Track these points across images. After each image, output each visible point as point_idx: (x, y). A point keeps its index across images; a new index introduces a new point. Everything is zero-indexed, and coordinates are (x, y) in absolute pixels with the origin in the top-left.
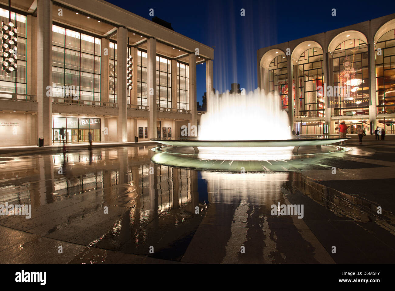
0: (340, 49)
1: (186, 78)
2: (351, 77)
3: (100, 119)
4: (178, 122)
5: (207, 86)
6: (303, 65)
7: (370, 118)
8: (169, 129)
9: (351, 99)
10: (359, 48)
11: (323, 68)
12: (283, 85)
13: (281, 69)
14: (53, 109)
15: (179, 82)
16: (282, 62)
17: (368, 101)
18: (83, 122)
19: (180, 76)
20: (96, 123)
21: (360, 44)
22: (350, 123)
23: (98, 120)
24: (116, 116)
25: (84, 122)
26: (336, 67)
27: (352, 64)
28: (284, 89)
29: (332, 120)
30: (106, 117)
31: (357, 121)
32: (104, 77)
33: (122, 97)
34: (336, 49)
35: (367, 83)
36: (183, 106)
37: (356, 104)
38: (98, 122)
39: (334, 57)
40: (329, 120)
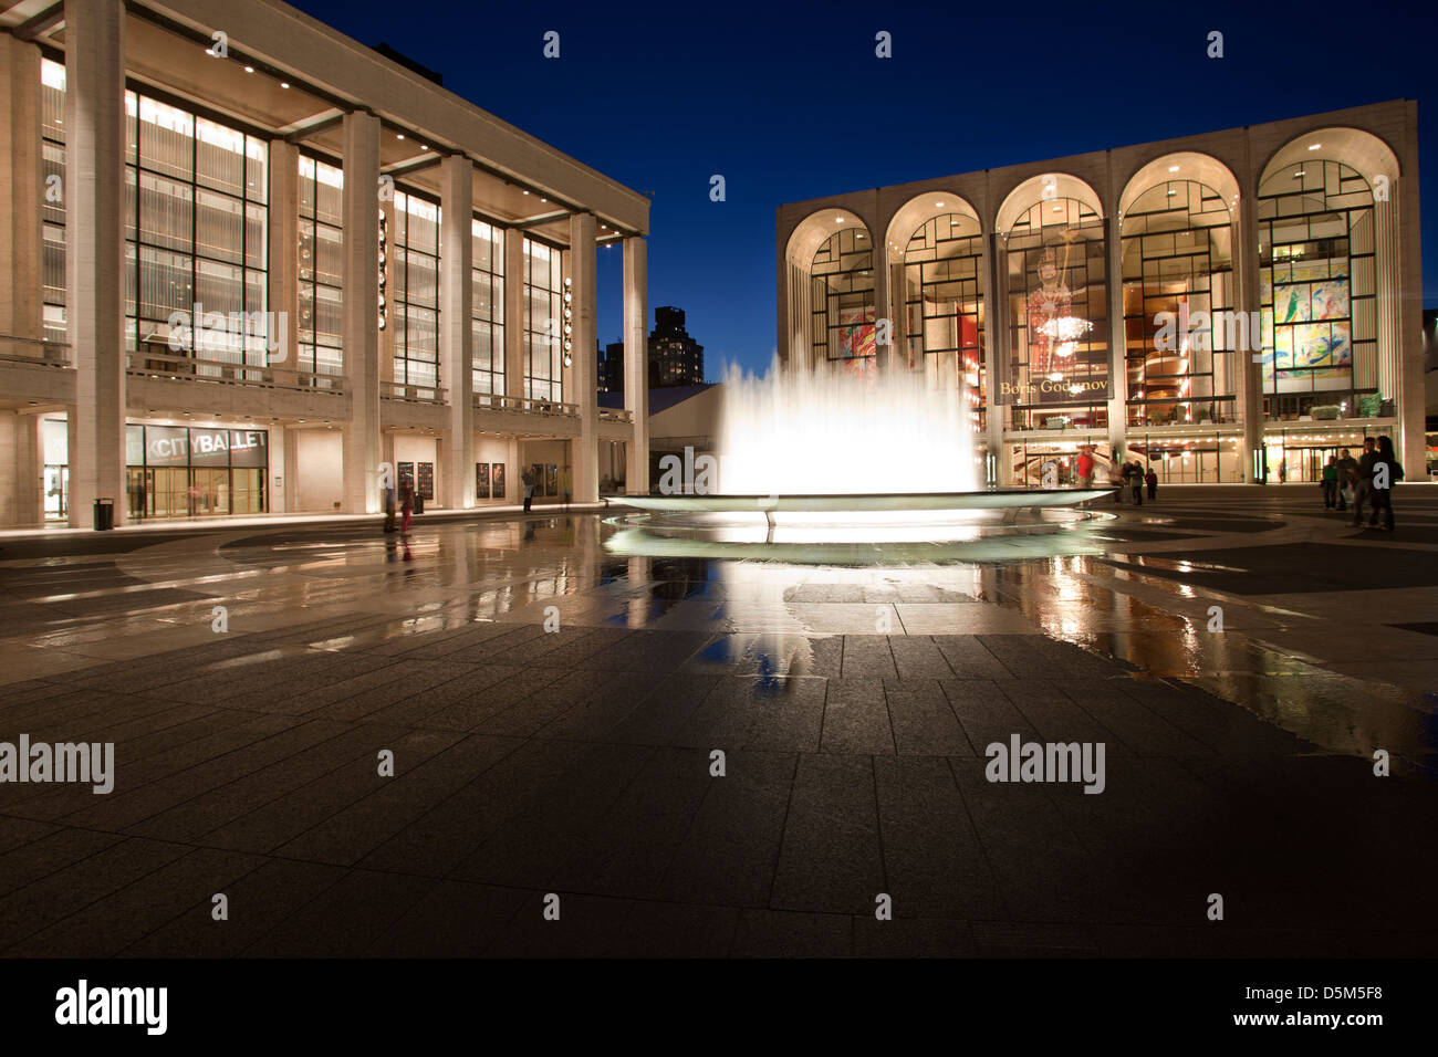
0: (1029, 223)
1: (550, 292)
2: (1058, 310)
3: (266, 432)
4: (526, 443)
5: (627, 323)
6: (918, 267)
7: (1110, 437)
8: (499, 467)
9: (1056, 377)
10: (1080, 227)
11: (979, 280)
12: (855, 325)
13: (849, 274)
14: (128, 394)
15: (530, 305)
16: (854, 253)
17: (1106, 387)
18: (206, 440)
19: (531, 286)
20: (250, 445)
21: (1081, 216)
22: (1052, 452)
23: (258, 437)
24: (340, 423)
25: (209, 443)
26: (1016, 278)
27: (1062, 273)
28: (856, 339)
29: (1006, 442)
30: (288, 426)
31: (1069, 446)
32: (281, 282)
33: (364, 356)
34: (1016, 225)
35: (1101, 331)
36: (540, 390)
37: (1069, 392)
38: (258, 441)
39: (1010, 248)
40: (999, 442)
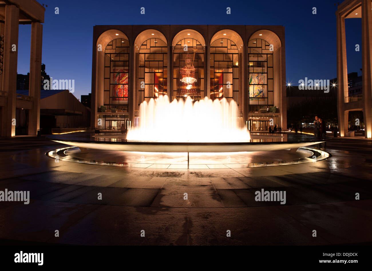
0: (181, 45)
2: (191, 74)
6: (144, 55)
11: (165, 62)
12: (119, 73)
13: (118, 55)
16: (121, 47)
21: (197, 45)
27: (192, 62)
28: (119, 78)
34: (177, 45)
39: (175, 52)
